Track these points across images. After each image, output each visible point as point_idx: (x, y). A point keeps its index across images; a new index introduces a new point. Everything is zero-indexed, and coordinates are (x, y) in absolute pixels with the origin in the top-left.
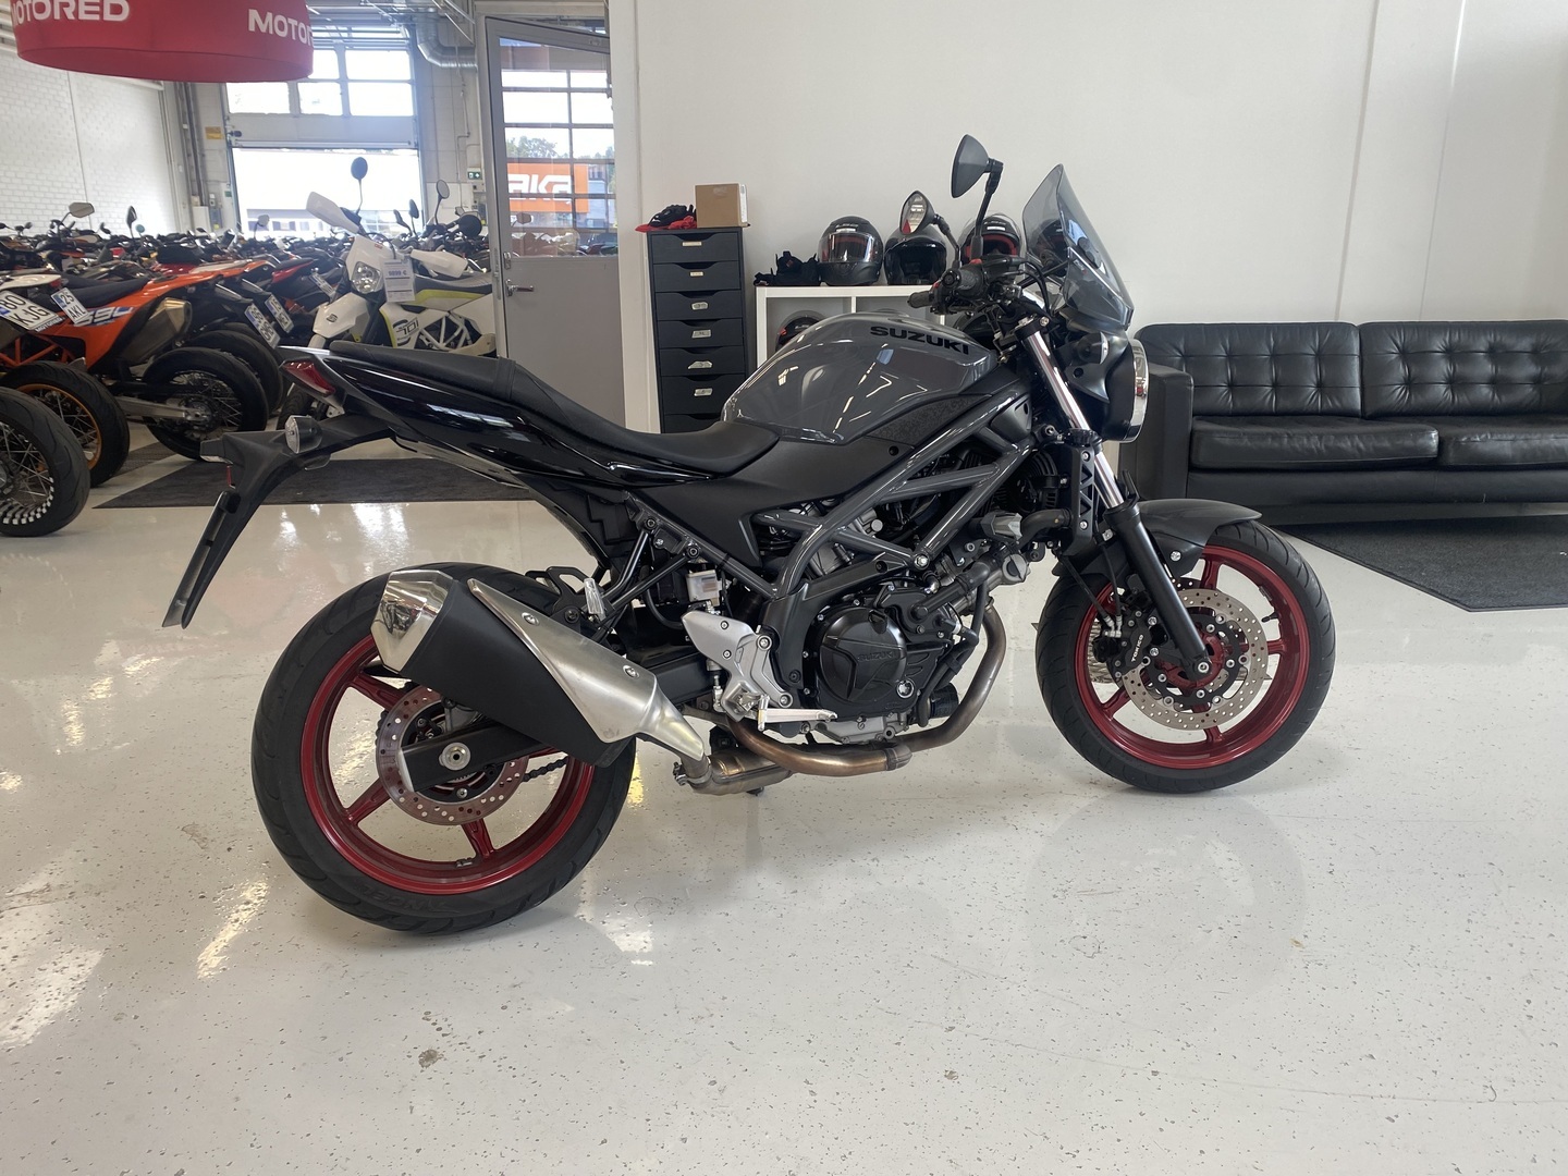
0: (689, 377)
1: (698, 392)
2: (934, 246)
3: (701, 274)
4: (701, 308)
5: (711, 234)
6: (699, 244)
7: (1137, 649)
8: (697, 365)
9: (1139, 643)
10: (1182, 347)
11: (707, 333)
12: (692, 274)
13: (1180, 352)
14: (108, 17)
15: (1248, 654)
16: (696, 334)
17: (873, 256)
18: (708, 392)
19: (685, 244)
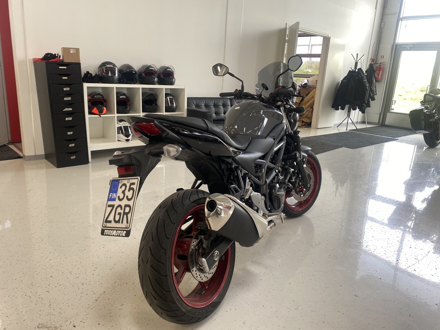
0: (64, 114)
1: (67, 119)
2: (134, 72)
3: (67, 78)
4: (67, 90)
5: (70, 65)
6: (66, 68)
8: (66, 109)
10: (195, 103)
11: (69, 98)
12: (63, 78)
13: (195, 104)
16: (66, 99)
18: (71, 119)
19: (60, 67)
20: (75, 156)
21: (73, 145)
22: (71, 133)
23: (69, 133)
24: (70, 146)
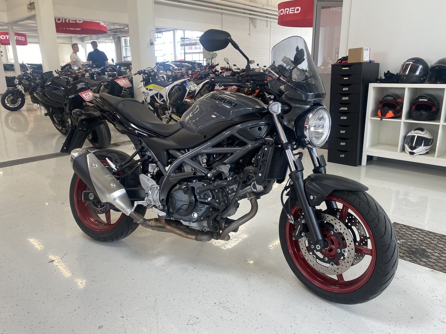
0: (340, 112)
1: (342, 118)
3: (347, 78)
4: (346, 90)
5: (352, 65)
6: (348, 68)
7: (298, 231)
8: (342, 109)
9: (299, 229)
11: (347, 98)
12: (344, 78)
14: (296, 12)
15: (346, 249)
16: (344, 98)
17: (420, 73)
18: (345, 118)
19: (343, 69)
20: (344, 155)
21: (344, 144)
22: (344, 132)
23: (342, 132)
24: (341, 144)
